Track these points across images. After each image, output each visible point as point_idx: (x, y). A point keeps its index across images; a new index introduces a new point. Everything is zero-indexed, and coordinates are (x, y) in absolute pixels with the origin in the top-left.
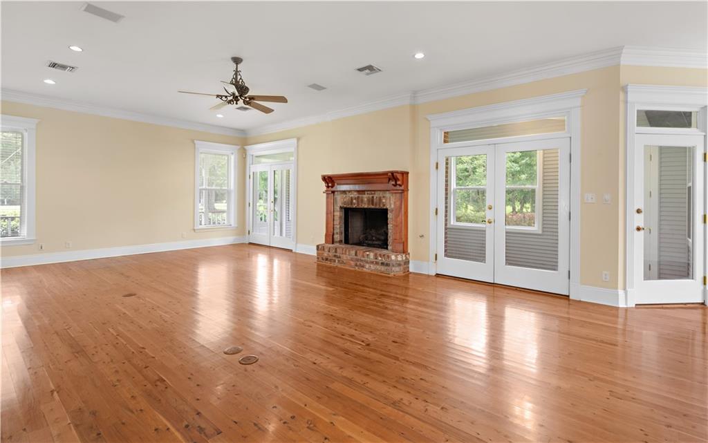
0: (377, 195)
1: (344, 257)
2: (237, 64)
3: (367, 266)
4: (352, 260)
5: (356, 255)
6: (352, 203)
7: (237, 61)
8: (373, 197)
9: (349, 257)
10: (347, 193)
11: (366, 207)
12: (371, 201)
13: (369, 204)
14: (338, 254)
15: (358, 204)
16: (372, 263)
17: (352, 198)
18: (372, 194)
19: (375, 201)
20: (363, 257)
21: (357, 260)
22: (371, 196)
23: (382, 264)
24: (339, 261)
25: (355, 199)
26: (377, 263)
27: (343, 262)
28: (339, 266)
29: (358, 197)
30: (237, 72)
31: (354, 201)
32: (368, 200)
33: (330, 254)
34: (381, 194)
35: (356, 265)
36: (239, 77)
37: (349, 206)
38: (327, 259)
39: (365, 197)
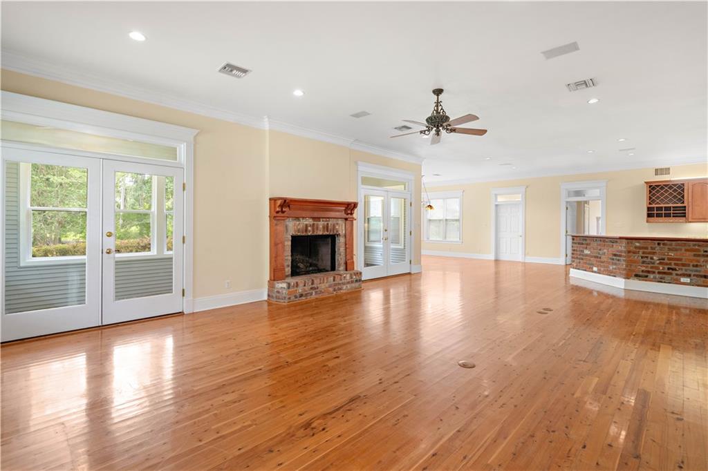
0: (331, 222)
1: (322, 287)
2: (438, 95)
3: (344, 287)
4: (330, 286)
5: (334, 280)
6: (306, 231)
7: (438, 92)
8: (328, 224)
9: (327, 285)
10: (301, 219)
11: (321, 233)
12: (326, 227)
13: (324, 231)
14: (315, 286)
15: (313, 232)
16: (348, 283)
17: (306, 225)
18: (327, 221)
19: (330, 227)
20: (341, 280)
21: (335, 285)
22: (326, 223)
23: (356, 281)
24: (316, 292)
25: (310, 226)
26: (352, 282)
27: (321, 292)
28: (317, 296)
29: (314, 224)
30: (438, 103)
31: (309, 228)
32: (324, 227)
33: (306, 288)
34: (334, 221)
35: (335, 290)
36: (440, 108)
37: (304, 234)
38: (301, 296)
39: (321, 224)
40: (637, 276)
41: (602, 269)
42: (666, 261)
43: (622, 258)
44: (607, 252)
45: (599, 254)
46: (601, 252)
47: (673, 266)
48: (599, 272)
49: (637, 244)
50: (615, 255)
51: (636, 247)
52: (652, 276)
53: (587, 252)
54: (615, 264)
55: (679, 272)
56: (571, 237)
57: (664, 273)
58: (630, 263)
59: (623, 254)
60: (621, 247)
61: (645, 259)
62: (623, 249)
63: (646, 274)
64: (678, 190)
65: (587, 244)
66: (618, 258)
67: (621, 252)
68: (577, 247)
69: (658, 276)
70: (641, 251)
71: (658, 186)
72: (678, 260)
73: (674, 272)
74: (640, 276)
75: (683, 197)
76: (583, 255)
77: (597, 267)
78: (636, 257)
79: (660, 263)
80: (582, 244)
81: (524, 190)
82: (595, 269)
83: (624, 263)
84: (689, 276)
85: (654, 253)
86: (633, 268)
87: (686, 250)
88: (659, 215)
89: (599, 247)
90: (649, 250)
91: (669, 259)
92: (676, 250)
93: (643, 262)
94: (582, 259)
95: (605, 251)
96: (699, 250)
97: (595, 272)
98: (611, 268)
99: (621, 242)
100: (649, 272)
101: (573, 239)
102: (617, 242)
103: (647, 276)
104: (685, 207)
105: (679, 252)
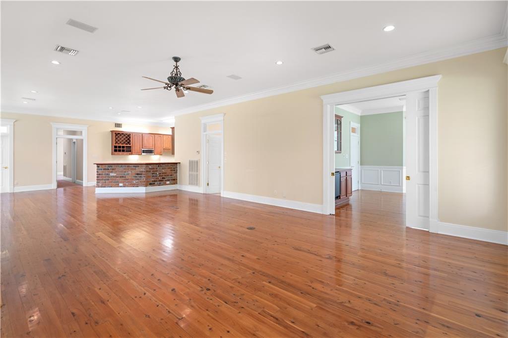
40: (150, 184)
41: (127, 184)
42: (161, 174)
43: (142, 175)
44: (130, 173)
45: (124, 174)
46: (126, 173)
47: (164, 177)
48: (124, 186)
49: (150, 167)
50: (138, 174)
51: (150, 169)
52: (156, 183)
53: (112, 174)
54: (138, 179)
55: (166, 179)
56: (96, 165)
57: (161, 181)
58: (148, 177)
59: (143, 173)
60: (143, 169)
61: (153, 175)
62: (143, 170)
63: (153, 182)
64: (128, 137)
65: (113, 169)
66: (139, 176)
67: (142, 172)
68: (102, 172)
69: (159, 182)
70: (152, 170)
71: (119, 134)
72: (166, 173)
73: (164, 180)
74: (152, 184)
75: (130, 141)
76: (109, 177)
77: (123, 182)
78: (150, 174)
79: (160, 176)
80: (108, 169)
81: (13, 124)
82: (121, 185)
83: (144, 178)
84: (169, 180)
85: (157, 171)
86: (149, 180)
87: (168, 168)
88: (120, 151)
89: (125, 171)
90: (155, 170)
91: (163, 173)
92: (165, 168)
93: (153, 176)
94: (108, 180)
95: (130, 172)
96: (172, 168)
97: (121, 187)
98: (135, 182)
99: (142, 167)
100: (155, 181)
101: (98, 167)
102: (138, 166)
103: (154, 184)
104: (130, 147)
105: (166, 170)
